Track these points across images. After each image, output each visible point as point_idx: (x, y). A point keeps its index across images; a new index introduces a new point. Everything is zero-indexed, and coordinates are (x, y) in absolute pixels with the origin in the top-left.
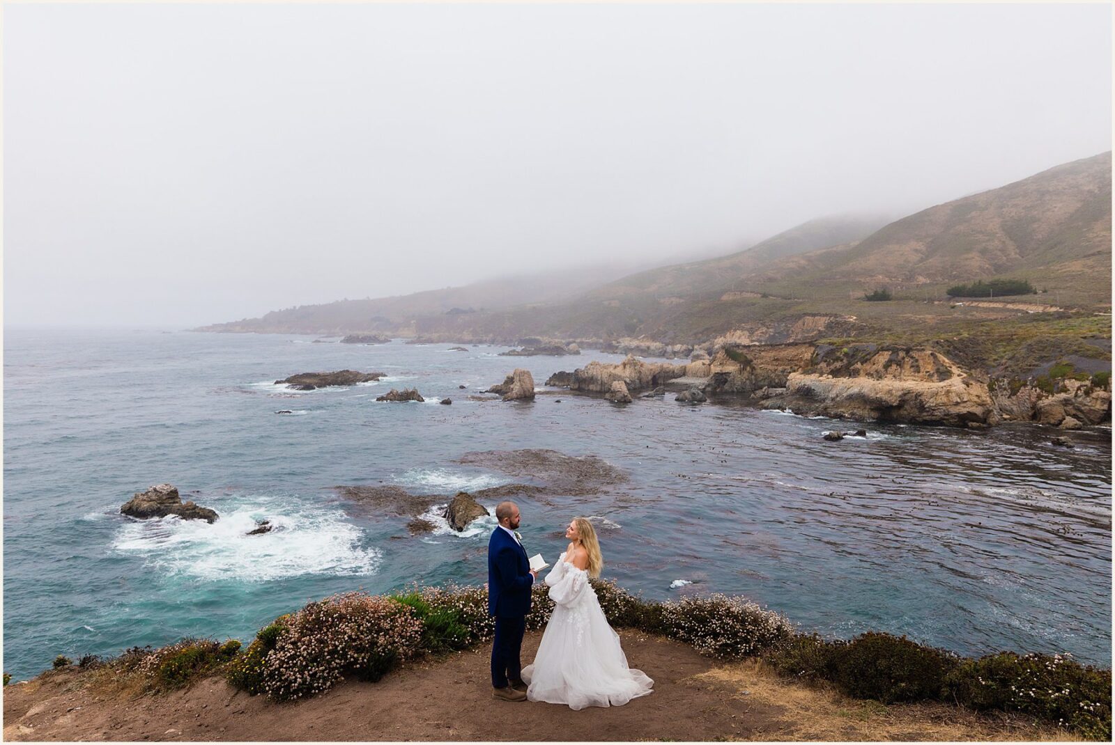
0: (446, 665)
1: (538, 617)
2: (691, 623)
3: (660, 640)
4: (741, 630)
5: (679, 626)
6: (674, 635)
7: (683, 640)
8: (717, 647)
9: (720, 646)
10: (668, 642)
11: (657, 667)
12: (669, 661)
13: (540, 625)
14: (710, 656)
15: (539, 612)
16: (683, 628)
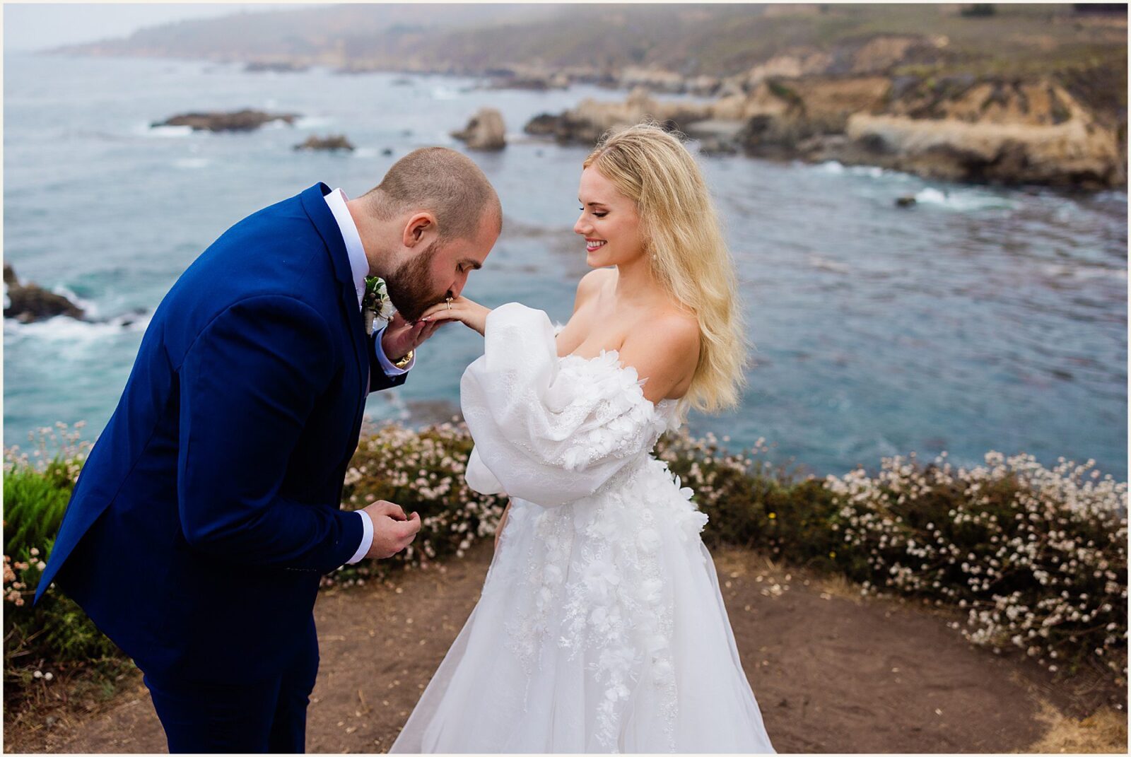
0: (108, 719)
1: (460, 520)
2: (937, 547)
3: (832, 590)
4: (1111, 575)
5: (898, 555)
6: (879, 578)
7: (906, 595)
8: (1044, 633)
9: (1052, 627)
10: (857, 600)
11: (855, 710)
12: (887, 674)
13: (465, 544)
14: (1008, 652)
15: (462, 506)
16: (913, 562)
